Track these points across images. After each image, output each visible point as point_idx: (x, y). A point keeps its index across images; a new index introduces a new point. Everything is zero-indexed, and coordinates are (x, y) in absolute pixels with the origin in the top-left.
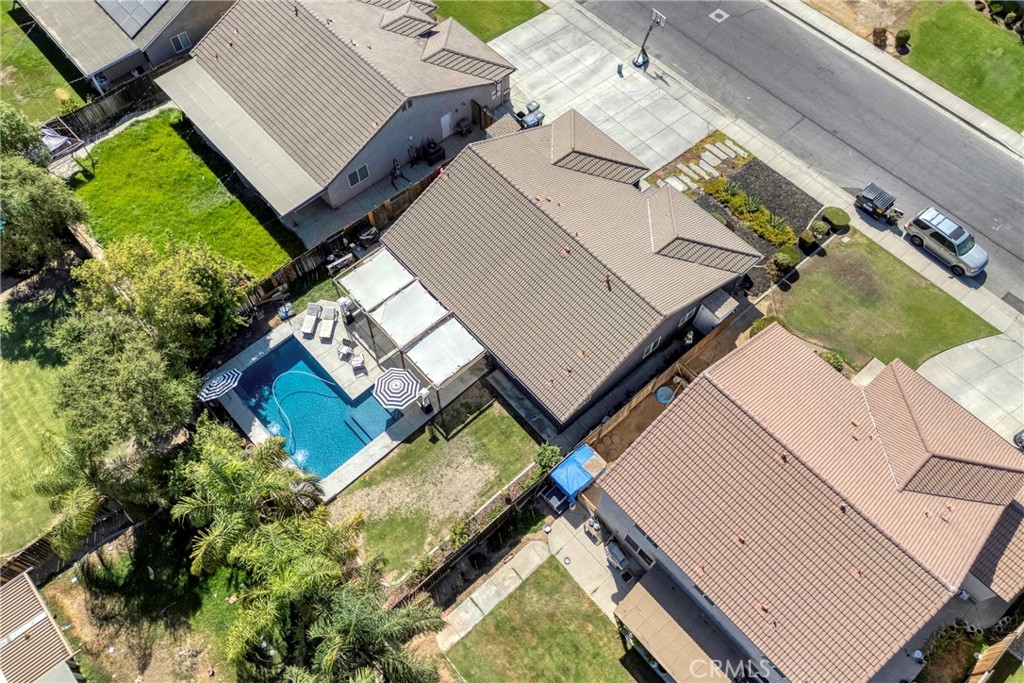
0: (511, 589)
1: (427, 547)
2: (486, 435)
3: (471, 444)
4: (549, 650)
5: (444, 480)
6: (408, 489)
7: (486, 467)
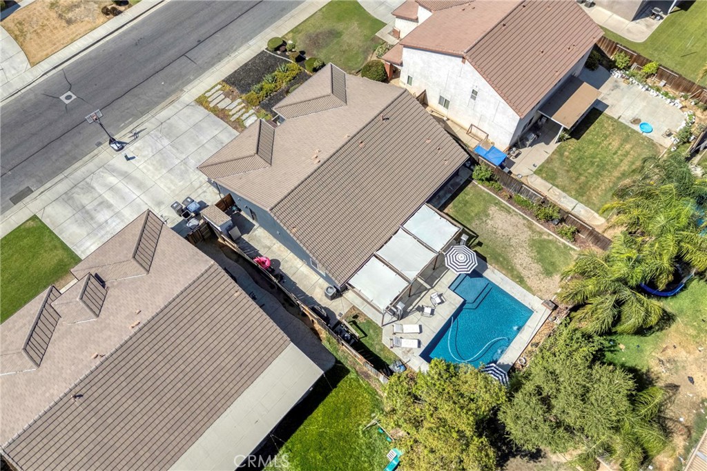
0: (560, 191)
1: (551, 238)
2: (469, 214)
3: (477, 222)
4: (584, 170)
5: (506, 235)
6: (517, 254)
7: (490, 212)
